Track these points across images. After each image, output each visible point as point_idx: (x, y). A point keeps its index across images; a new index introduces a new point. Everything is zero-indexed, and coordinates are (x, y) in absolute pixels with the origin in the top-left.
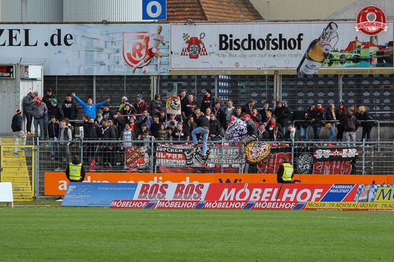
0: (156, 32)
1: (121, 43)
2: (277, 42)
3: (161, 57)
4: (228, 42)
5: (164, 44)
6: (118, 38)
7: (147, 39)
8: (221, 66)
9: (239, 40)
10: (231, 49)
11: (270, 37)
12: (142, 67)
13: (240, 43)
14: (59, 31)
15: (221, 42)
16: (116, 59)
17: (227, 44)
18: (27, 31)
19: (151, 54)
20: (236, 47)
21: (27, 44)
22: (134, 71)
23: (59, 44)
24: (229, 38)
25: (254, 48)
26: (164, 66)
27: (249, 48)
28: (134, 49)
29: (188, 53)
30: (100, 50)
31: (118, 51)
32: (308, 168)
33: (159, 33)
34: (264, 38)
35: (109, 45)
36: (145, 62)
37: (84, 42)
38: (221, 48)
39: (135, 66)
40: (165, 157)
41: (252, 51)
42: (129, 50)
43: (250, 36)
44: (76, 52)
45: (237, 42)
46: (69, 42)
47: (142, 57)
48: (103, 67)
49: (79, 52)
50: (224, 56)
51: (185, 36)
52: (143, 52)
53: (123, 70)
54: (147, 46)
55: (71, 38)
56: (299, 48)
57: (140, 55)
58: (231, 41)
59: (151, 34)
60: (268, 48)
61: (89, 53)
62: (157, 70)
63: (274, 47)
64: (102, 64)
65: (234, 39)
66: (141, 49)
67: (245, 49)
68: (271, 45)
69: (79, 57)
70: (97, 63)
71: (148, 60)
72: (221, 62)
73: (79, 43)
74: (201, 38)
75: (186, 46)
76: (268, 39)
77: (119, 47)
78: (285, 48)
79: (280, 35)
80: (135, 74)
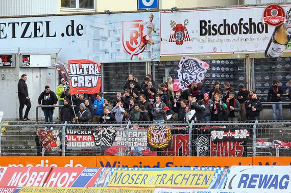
0: (149, 20)
1: (121, 31)
2: (248, 26)
3: (153, 44)
4: (207, 27)
5: (155, 32)
6: (118, 27)
7: (142, 27)
8: (202, 51)
9: (216, 25)
10: (210, 34)
11: (242, 22)
12: (138, 54)
13: (216, 28)
14: (73, 22)
15: (201, 28)
16: (118, 47)
17: (206, 29)
18: (48, 23)
19: (145, 41)
20: (214, 32)
21: (48, 35)
22: (132, 58)
23: (73, 34)
24: (208, 24)
25: (229, 34)
26: (156, 53)
27: (225, 33)
28: (131, 37)
29: (175, 39)
30: (105, 39)
31: (118, 40)
32: (206, 149)
33: (151, 21)
34: (237, 23)
35: (112, 33)
36: (141, 49)
37: (92, 31)
38: (201, 34)
39: (133, 53)
40: (75, 139)
41: (227, 36)
42: (127, 38)
43: (225, 21)
44: (86, 42)
45: (215, 27)
46: (81, 32)
47: (138, 45)
48: (107, 54)
49: (88, 41)
50: (204, 41)
51: (172, 22)
52: (139, 40)
53: (123, 57)
54: (142, 34)
55: (82, 28)
56: (267, 32)
57: (136, 43)
58: (209, 26)
59: (144, 22)
60: (240, 33)
61: (96, 42)
62: (150, 56)
63: (245, 31)
64: (106, 52)
65: (212, 24)
66: (137, 37)
67: (221, 34)
68: (243, 30)
69: (88, 46)
70: (102, 51)
71: (143, 47)
72: (202, 47)
73: (87, 32)
74: (185, 25)
75: (173, 32)
76: (240, 24)
77: (119, 35)
78: (255, 32)
79: (250, 20)
80: (133, 61)
